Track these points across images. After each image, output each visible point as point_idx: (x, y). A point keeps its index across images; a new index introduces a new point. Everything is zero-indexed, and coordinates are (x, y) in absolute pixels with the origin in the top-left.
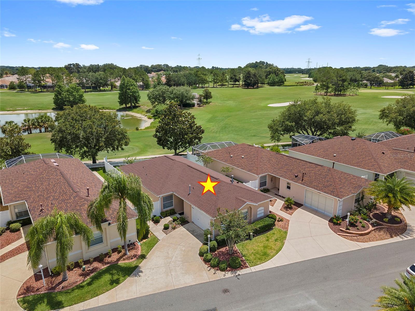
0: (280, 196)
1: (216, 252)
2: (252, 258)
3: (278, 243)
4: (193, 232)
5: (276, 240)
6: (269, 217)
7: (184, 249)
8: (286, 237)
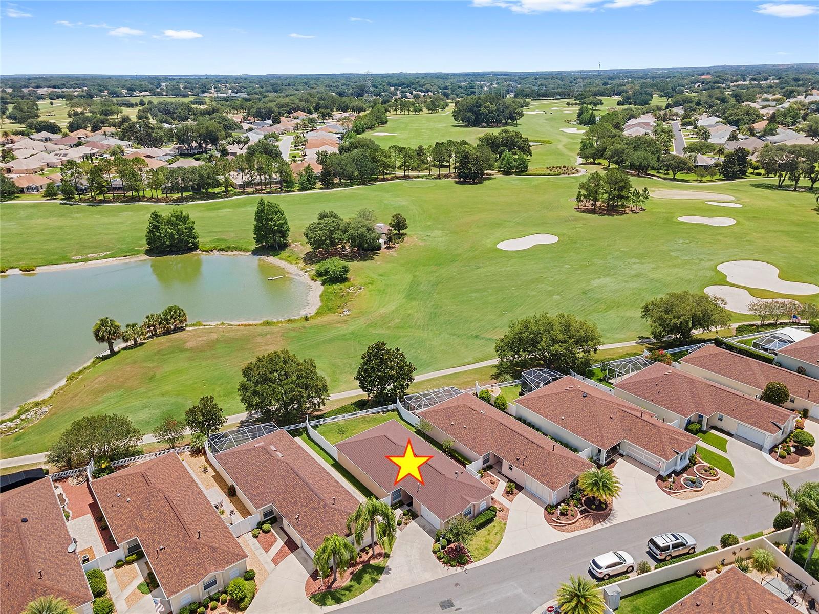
0: (503, 475)
1: (447, 549)
2: (476, 553)
3: (498, 537)
4: (423, 527)
5: (496, 534)
6: (491, 510)
7: (419, 546)
8: (504, 530)
